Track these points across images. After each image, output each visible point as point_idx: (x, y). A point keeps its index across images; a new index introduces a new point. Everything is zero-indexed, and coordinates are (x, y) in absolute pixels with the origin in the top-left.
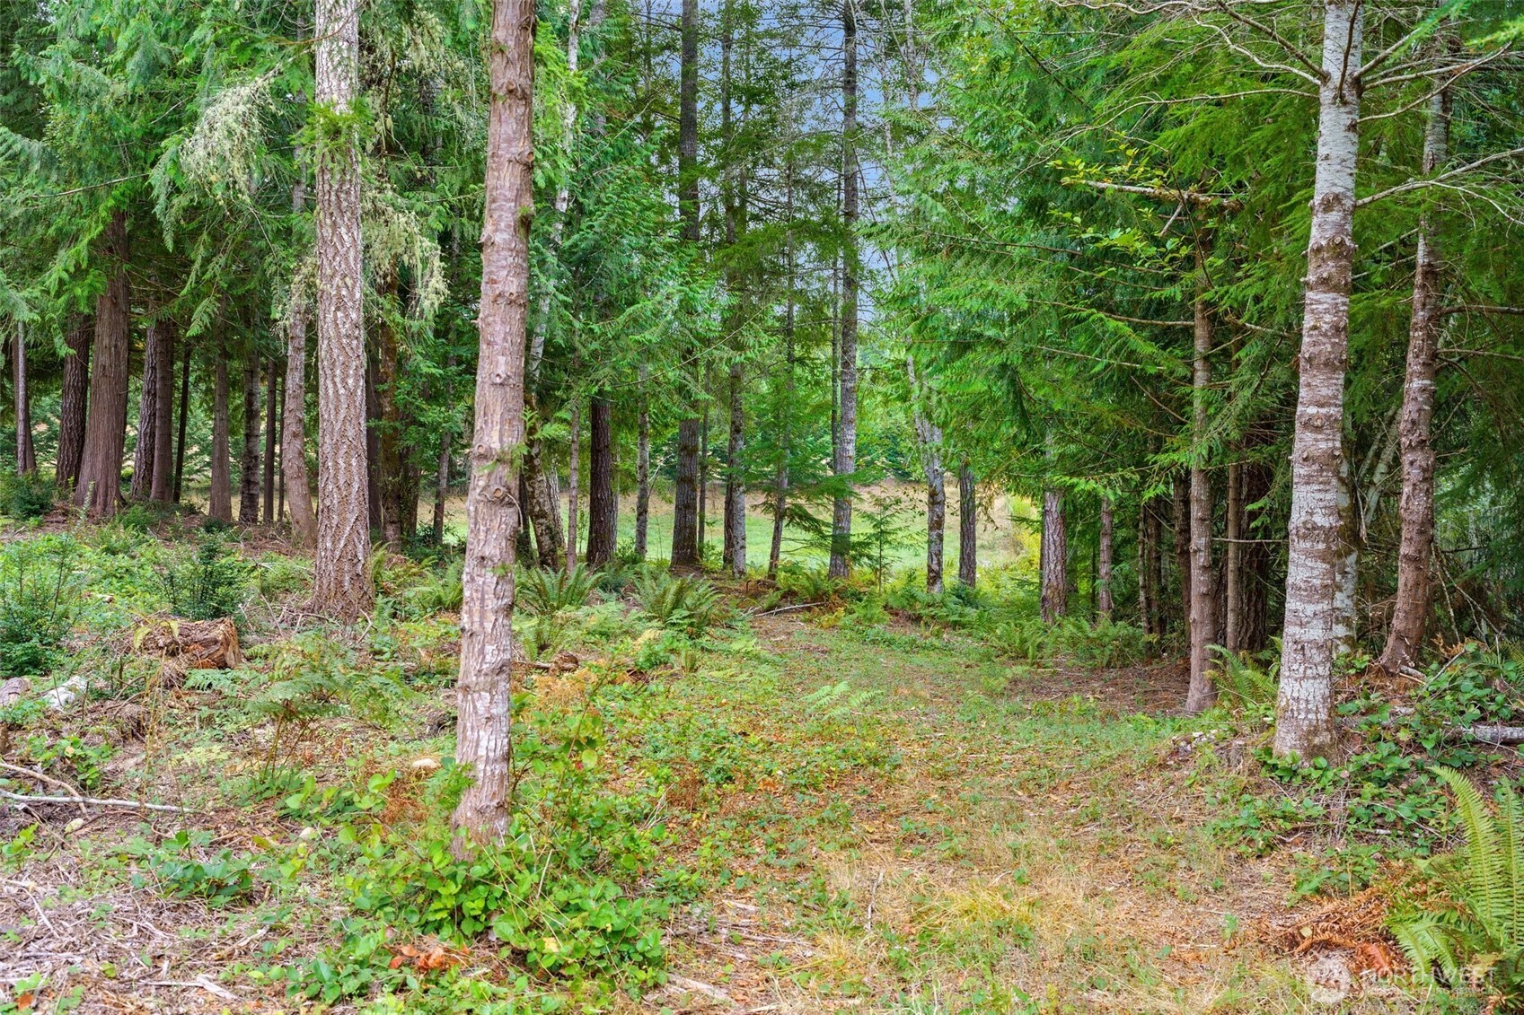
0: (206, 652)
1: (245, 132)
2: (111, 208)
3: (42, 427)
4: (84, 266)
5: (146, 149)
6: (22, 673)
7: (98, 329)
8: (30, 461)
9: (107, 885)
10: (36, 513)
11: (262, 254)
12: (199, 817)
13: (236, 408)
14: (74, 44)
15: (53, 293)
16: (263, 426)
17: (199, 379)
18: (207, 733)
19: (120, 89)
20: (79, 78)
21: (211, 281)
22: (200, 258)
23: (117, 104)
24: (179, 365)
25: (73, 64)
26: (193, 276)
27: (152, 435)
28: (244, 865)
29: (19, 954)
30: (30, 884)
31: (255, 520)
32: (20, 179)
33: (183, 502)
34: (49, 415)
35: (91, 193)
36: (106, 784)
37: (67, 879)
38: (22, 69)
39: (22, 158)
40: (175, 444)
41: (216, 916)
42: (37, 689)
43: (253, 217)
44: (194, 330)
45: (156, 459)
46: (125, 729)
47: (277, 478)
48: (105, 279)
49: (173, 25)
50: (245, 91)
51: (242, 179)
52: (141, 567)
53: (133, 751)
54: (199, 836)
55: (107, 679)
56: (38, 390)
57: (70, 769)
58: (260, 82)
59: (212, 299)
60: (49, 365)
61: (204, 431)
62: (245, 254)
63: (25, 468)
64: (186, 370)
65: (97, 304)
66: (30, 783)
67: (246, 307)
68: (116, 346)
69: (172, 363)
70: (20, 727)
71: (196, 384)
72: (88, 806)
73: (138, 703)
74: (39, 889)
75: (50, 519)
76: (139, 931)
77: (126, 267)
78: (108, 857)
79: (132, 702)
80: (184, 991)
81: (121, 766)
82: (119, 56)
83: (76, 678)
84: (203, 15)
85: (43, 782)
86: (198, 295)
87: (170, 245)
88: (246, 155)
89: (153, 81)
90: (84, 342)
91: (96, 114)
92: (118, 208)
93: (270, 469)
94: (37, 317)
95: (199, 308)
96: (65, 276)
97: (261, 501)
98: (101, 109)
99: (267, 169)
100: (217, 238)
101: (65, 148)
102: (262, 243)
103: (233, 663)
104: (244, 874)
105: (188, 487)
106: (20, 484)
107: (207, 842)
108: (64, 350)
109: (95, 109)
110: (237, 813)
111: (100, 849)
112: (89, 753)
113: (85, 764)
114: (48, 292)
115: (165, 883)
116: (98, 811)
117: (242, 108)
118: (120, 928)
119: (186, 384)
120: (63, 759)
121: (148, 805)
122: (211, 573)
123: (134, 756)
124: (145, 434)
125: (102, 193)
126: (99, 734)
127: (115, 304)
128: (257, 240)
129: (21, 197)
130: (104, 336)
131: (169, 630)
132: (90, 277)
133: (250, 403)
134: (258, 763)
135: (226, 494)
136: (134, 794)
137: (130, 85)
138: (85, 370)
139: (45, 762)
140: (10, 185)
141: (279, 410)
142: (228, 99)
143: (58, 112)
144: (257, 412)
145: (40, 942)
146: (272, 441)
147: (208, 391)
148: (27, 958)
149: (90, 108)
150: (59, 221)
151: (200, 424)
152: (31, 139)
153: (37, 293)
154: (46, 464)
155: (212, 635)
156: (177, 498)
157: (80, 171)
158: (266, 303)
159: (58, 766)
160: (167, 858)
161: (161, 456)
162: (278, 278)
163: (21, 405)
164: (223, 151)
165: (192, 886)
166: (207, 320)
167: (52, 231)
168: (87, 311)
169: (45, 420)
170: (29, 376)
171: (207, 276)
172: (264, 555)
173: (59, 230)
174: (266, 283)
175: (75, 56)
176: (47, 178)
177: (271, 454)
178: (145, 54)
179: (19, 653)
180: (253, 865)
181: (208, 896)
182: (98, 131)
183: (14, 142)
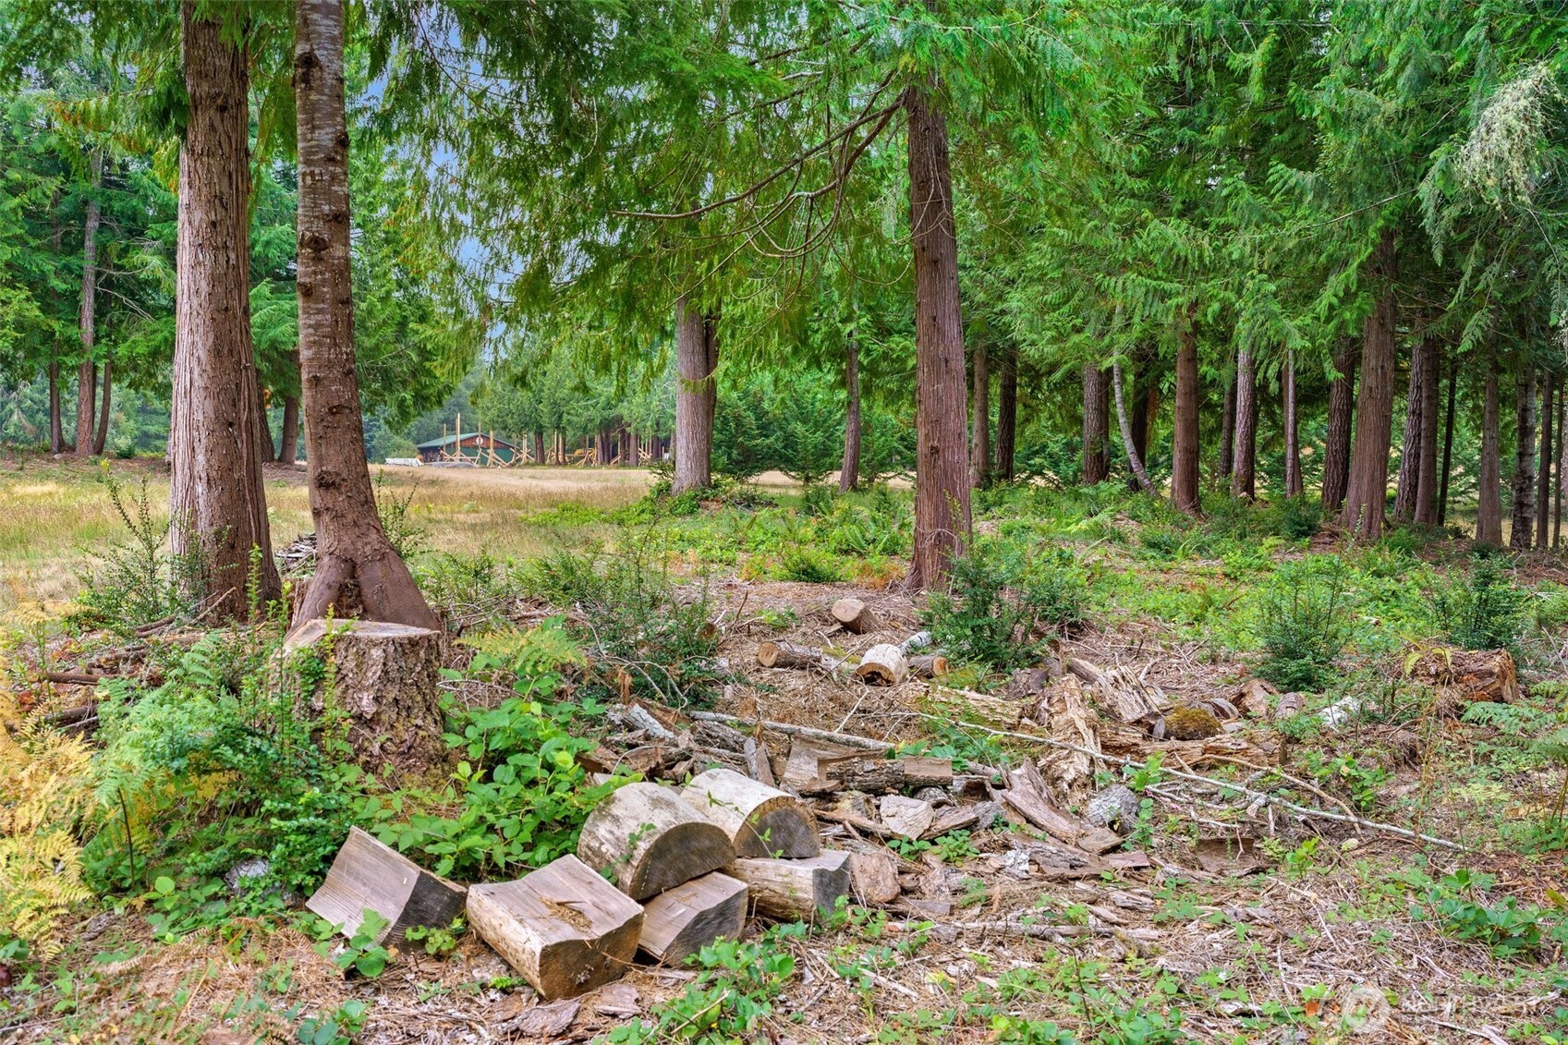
0: (1480, 684)
1: (1527, 128)
2: (1380, 229)
3: (1308, 451)
4: (1353, 289)
5: (1416, 164)
6: (1296, 689)
7: (1365, 351)
8: (1298, 485)
9: (1385, 910)
10: (1306, 534)
11: (1540, 257)
12: (1478, 857)
13: (1507, 426)
14: (1346, 71)
15: (1323, 319)
16: (1537, 443)
17: (1466, 396)
18: (1483, 770)
19: (1391, 106)
20: (1351, 104)
21: (1483, 292)
22: (1470, 268)
23: (1387, 123)
24: (1445, 382)
25: (1345, 91)
26: (1462, 288)
27: (1417, 456)
28: (1531, 919)
29: (1305, 961)
30: (1312, 895)
31: (1528, 546)
32: (1294, 212)
33: (1448, 525)
34: (1314, 438)
35: (1361, 217)
36: (1377, 808)
37: (1346, 897)
38: (1298, 105)
39: (1297, 191)
40: (1439, 465)
41: (1500, 966)
42: (1311, 705)
43: (1532, 219)
44: (1466, 345)
45: (1420, 481)
46: (1398, 755)
47: (1552, 501)
48: (1373, 301)
49: (1446, 30)
50: (1527, 84)
51: (1521, 178)
52: (1407, 591)
53: (1406, 779)
54: (1480, 879)
55: (1378, 702)
56: (1306, 415)
57: (1344, 789)
58: (1544, 71)
59: (1485, 310)
60: (1316, 390)
61: (1470, 451)
62: (1521, 259)
63: (1293, 491)
64: (1452, 388)
65: (1365, 327)
66: (1308, 796)
67: (1521, 316)
68: (1382, 367)
69: (1437, 381)
70: (1298, 741)
71: (1462, 402)
72: (1363, 827)
73: (1410, 730)
74: (1320, 901)
75: (1317, 540)
76: (1419, 964)
77: (1395, 285)
78: (1386, 882)
79: (1404, 729)
80: (1469, 1038)
81: (1394, 792)
82: (1389, 73)
83: (1348, 699)
84: (1476, 13)
85: (1319, 797)
86: (1469, 308)
87: (1438, 258)
88: (1526, 153)
89: (1424, 93)
90: (1350, 364)
91: (1367, 136)
92: (1387, 228)
93: (1545, 491)
94: (1308, 344)
95: (1471, 323)
96: (1335, 301)
97: (1535, 525)
98: (1372, 131)
99: (1548, 164)
100: (1491, 245)
101: (1336, 175)
102: (1541, 246)
103: (1510, 698)
104: (1531, 927)
105: (1453, 509)
106: (1290, 506)
107: (1488, 886)
108: (1333, 375)
109: (1366, 131)
110: (1520, 860)
111: (1377, 872)
112: (1364, 774)
113: (1359, 785)
114: (1318, 319)
115: (1446, 920)
116: (1372, 833)
117: (1523, 103)
118: (1400, 957)
119: (1452, 402)
120: (1338, 776)
121: (1424, 837)
122: (1486, 600)
123: (1406, 783)
124: (1410, 456)
125: (1372, 214)
126: (1372, 757)
127: (1382, 325)
128: (1535, 243)
129: (1295, 229)
130: (1370, 357)
131: (1440, 658)
132: (1359, 300)
133: (1523, 419)
134: (1543, 810)
135: (1496, 517)
136: (1408, 823)
137: (1401, 99)
138: (1350, 392)
139: (1321, 778)
140: (1285, 219)
141: (1555, 426)
142: (1507, 96)
143: (1330, 141)
144: (1532, 428)
145: (1323, 954)
146: (1547, 460)
147: (1476, 407)
148: (1312, 966)
149: (1361, 131)
150: (1330, 248)
151: (1465, 443)
152: (1305, 171)
153: (1308, 320)
154: (1311, 487)
155: (1486, 667)
156: (1441, 521)
157: (1351, 195)
158: (1544, 311)
159: (1334, 782)
160: (1447, 894)
161: (1426, 478)
162: (1558, 282)
163: (1290, 430)
164: (1502, 152)
165: (1473, 930)
166: (1479, 333)
167: (1323, 259)
168: (1355, 334)
169: (1311, 444)
170: (1297, 402)
171: (1479, 287)
172: (1539, 583)
173: (1331, 256)
174: (1545, 289)
175: (1348, 82)
176: (1320, 207)
177: (1545, 473)
178: (1415, 67)
179: (1294, 669)
180: (1540, 920)
181: (1493, 944)
182: (1369, 152)
183: (1290, 177)
